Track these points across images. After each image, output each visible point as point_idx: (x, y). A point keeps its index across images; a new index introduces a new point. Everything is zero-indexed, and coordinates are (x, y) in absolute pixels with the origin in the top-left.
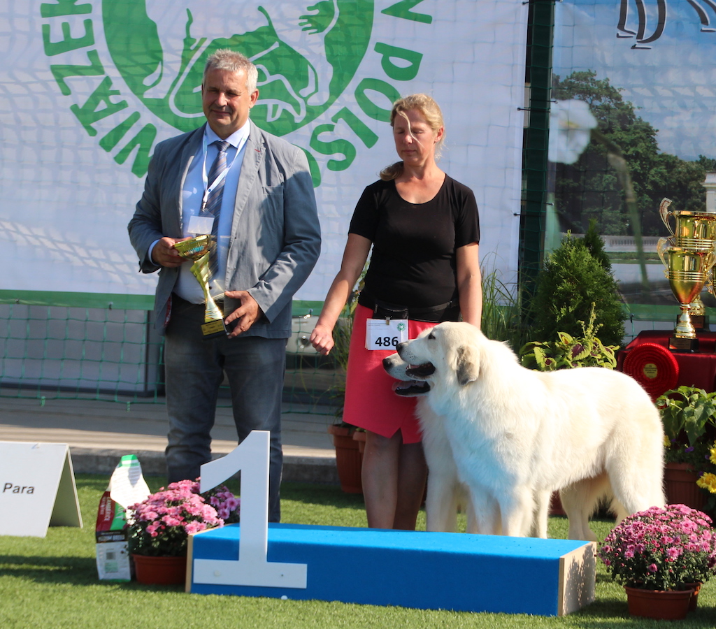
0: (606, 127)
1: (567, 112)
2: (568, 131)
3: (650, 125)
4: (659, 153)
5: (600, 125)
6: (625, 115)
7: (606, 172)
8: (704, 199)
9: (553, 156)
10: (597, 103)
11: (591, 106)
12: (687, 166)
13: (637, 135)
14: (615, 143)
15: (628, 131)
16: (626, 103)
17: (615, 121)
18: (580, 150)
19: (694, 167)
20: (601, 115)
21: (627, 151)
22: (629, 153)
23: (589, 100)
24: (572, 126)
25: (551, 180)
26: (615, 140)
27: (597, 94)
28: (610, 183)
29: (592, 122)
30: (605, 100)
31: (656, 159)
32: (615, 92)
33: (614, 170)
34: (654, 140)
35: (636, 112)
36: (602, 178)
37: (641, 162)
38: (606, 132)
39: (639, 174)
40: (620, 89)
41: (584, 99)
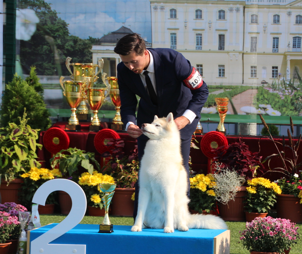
0: (44, 23)
1: (25, 15)
2: (25, 24)
3: (65, 21)
4: (70, 35)
5: (41, 21)
6: (53, 16)
7: (45, 45)
8: (92, 58)
9: (18, 37)
10: (39, 10)
11: (36, 12)
12: (83, 42)
13: (59, 26)
14: (48, 30)
15: (55, 24)
16: (53, 11)
17: (48, 19)
18: (32, 34)
19: (87, 42)
20: (41, 16)
21: (54, 34)
22: (55, 35)
23: (35, 9)
24: (27, 22)
25: (17, 49)
26: (48, 29)
27: (39, 6)
28: (46, 50)
29: (37, 20)
30: (43, 9)
31: (68, 38)
32: (48, 5)
33: (48, 43)
34: (67, 29)
35: (58, 15)
36: (42, 47)
37: (61, 39)
38: (44, 25)
39: (60, 46)
40: (50, 4)
41: (33, 9)
